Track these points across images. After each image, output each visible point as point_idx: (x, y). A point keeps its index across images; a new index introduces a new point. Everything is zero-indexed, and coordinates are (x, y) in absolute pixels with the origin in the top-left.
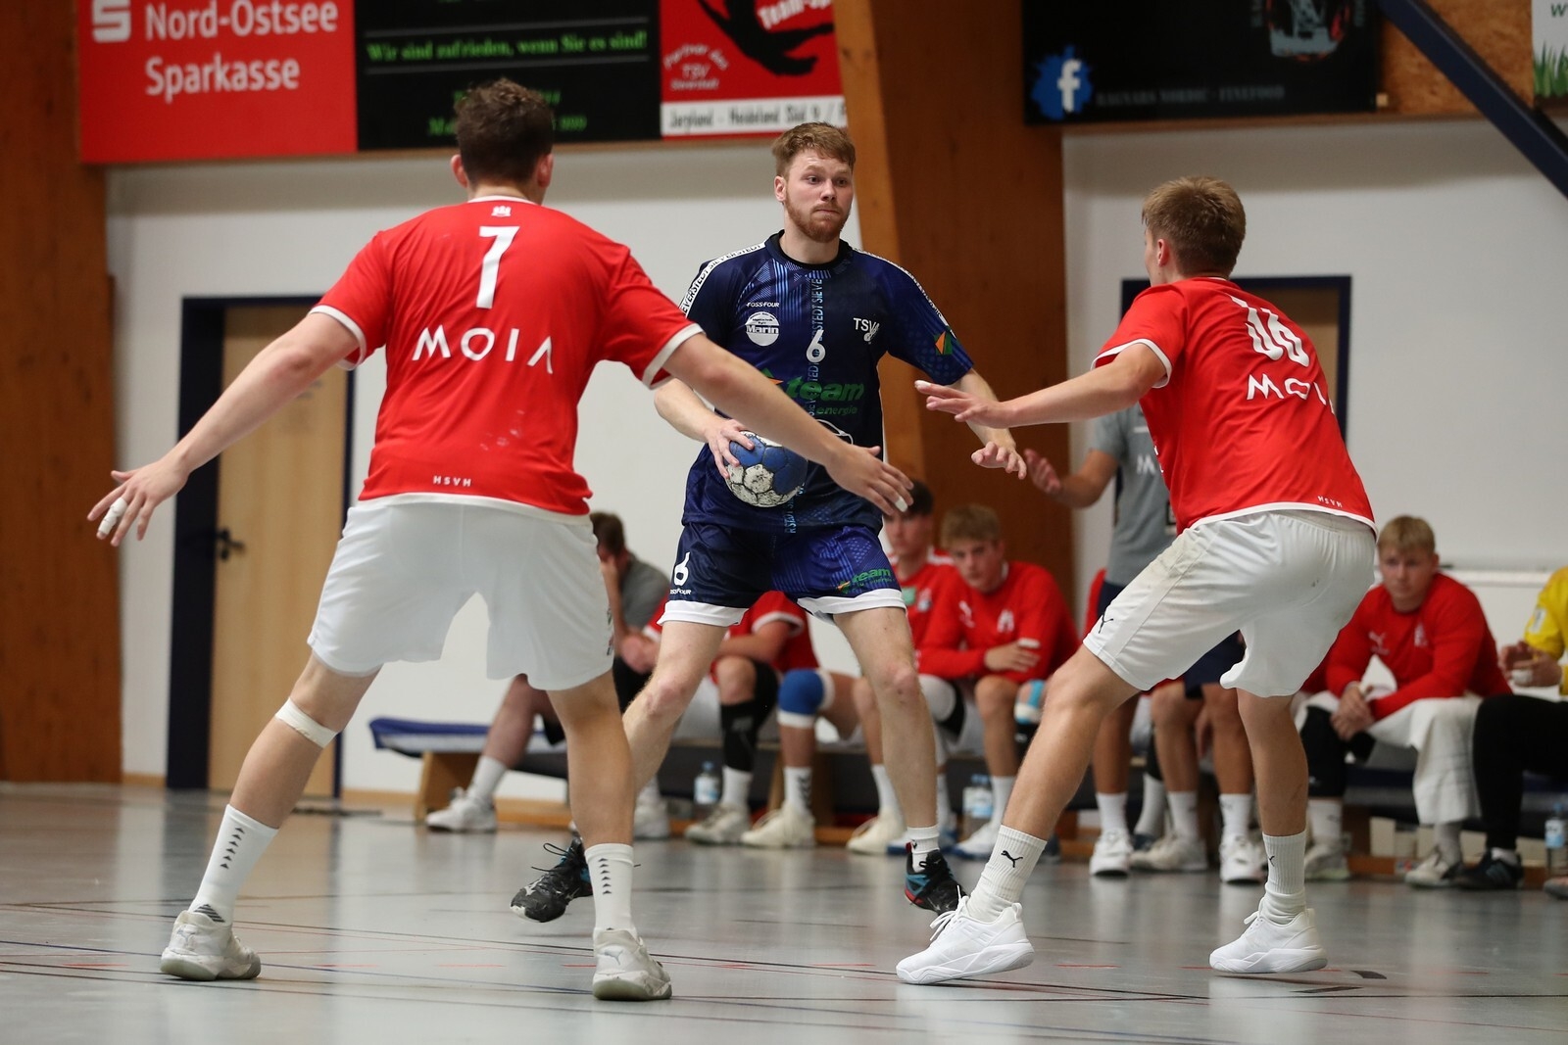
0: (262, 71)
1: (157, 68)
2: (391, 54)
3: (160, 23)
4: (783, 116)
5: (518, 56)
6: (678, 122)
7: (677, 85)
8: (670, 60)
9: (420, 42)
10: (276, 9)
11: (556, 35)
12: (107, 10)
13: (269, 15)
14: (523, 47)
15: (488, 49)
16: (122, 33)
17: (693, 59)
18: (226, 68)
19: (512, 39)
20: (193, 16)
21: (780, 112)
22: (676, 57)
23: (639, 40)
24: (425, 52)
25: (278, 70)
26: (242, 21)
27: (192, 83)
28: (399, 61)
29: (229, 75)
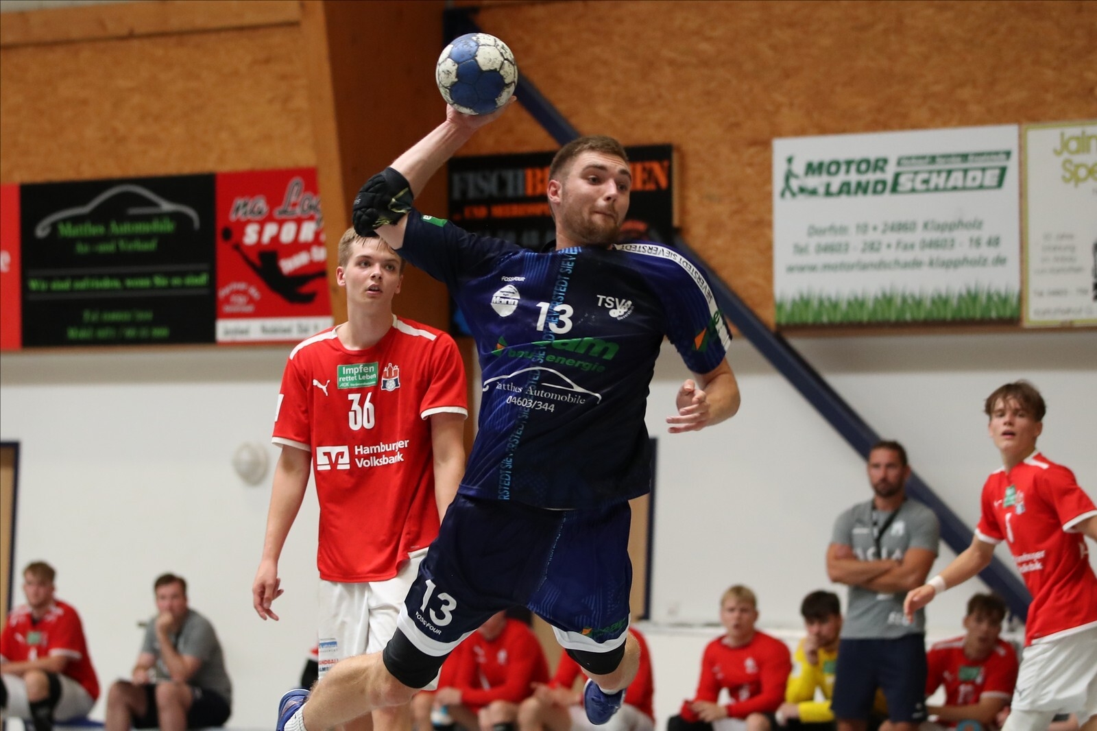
2: (44, 286)
4: (293, 329)
5: (125, 288)
6: (227, 333)
7: (228, 309)
8: (223, 293)
9: (63, 278)
11: (150, 275)
14: (129, 283)
15: (107, 283)
17: (238, 292)
19: (122, 278)
22: (227, 291)
23: (202, 280)
24: (66, 285)
28: (49, 290)
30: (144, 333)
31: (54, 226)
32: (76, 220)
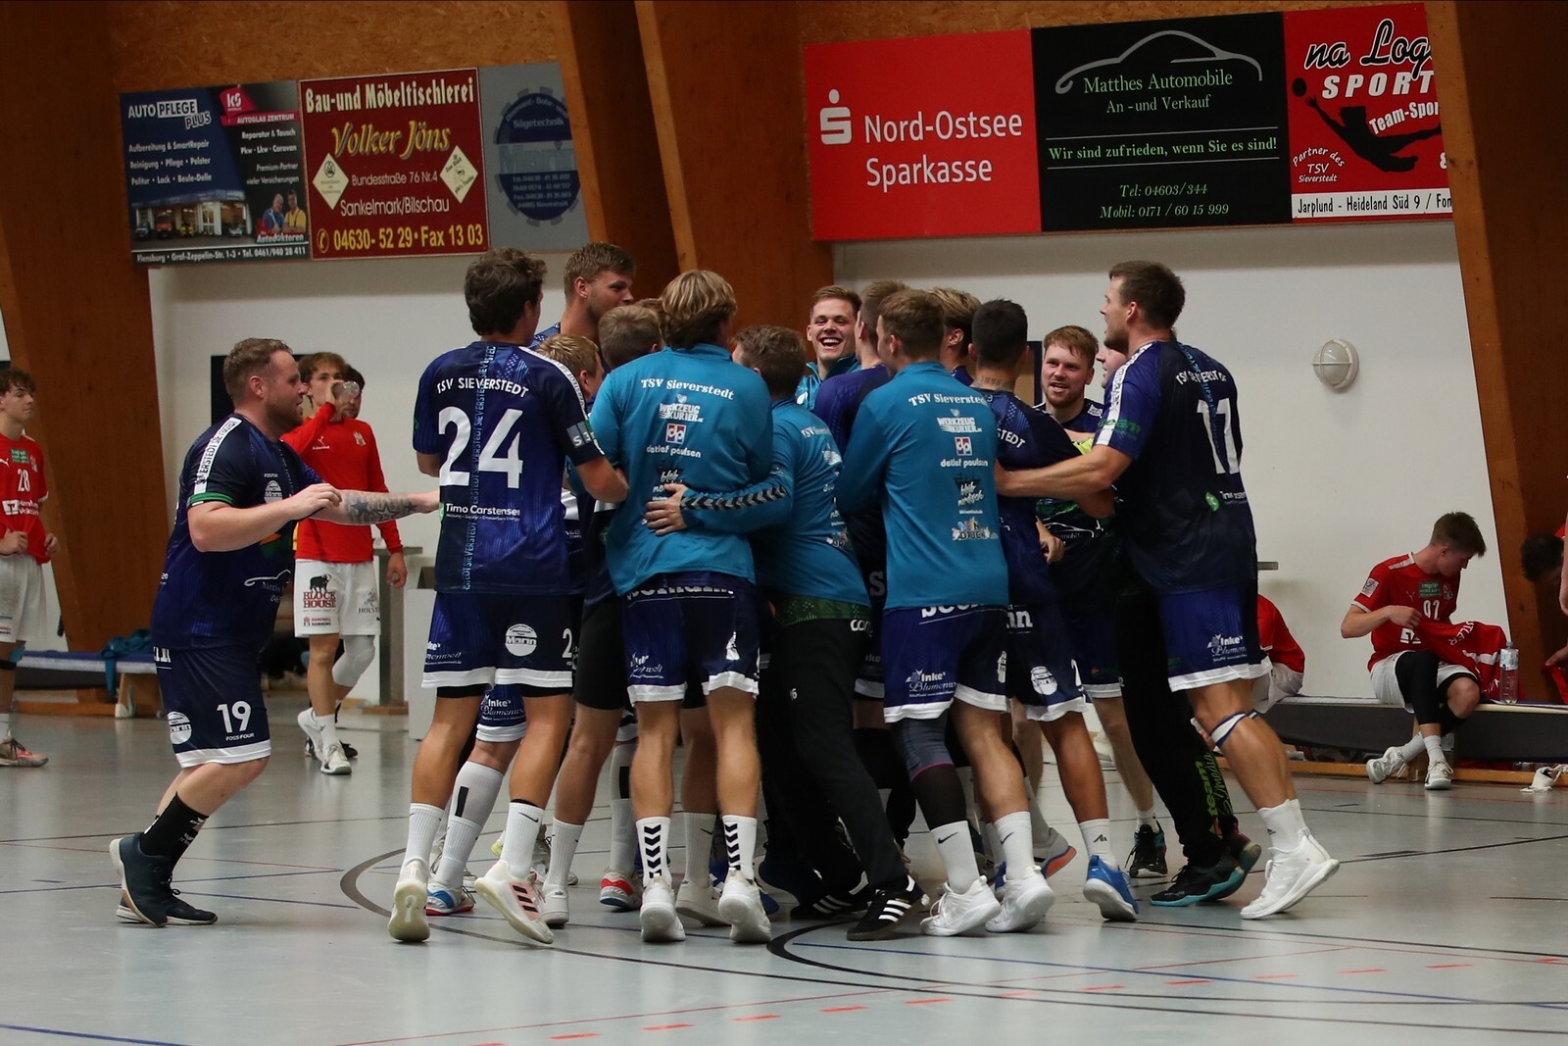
0: (961, 168)
1: (873, 165)
2: (1068, 155)
3: (875, 129)
4: (1390, 203)
5: (1172, 156)
6: (1304, 208)
7: (1302, 179)
8: (1295, 161)
9: (1092, 145)
10: (972, 119)
11: (1203, 140)
12: (830, 120)
13: (966, 124)
14: (1176, 149)
15: (1147, 150)
16: (846, 138)
17: (1315, 159)
18: (933, 164)
19: (1167, 143)
20: (902, 125)
21: (1386, 200)
22: (1302, 157)
23: (1271, 144)
24: (1098, 153)
25: (975, 168)
26: (945, 131)
27: (904, 178)
28: (1075, 160)
29: (934, 172)
30: (1198, 210)
31: (1077, 78)
32: (1106, 73)
